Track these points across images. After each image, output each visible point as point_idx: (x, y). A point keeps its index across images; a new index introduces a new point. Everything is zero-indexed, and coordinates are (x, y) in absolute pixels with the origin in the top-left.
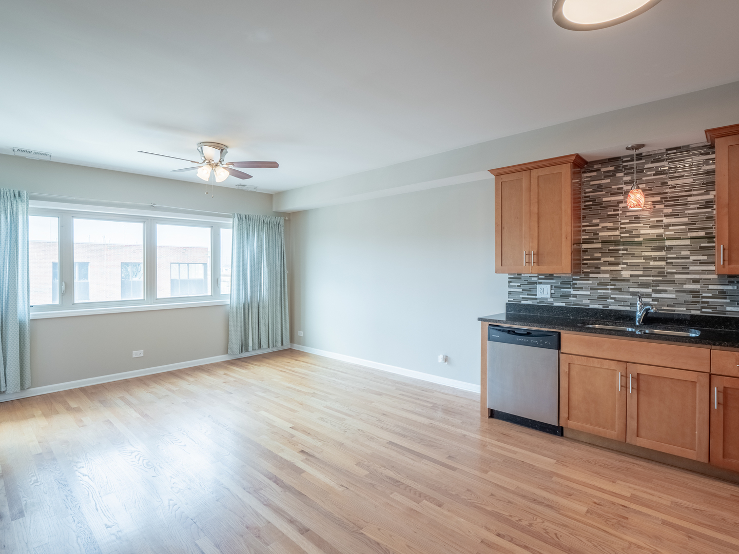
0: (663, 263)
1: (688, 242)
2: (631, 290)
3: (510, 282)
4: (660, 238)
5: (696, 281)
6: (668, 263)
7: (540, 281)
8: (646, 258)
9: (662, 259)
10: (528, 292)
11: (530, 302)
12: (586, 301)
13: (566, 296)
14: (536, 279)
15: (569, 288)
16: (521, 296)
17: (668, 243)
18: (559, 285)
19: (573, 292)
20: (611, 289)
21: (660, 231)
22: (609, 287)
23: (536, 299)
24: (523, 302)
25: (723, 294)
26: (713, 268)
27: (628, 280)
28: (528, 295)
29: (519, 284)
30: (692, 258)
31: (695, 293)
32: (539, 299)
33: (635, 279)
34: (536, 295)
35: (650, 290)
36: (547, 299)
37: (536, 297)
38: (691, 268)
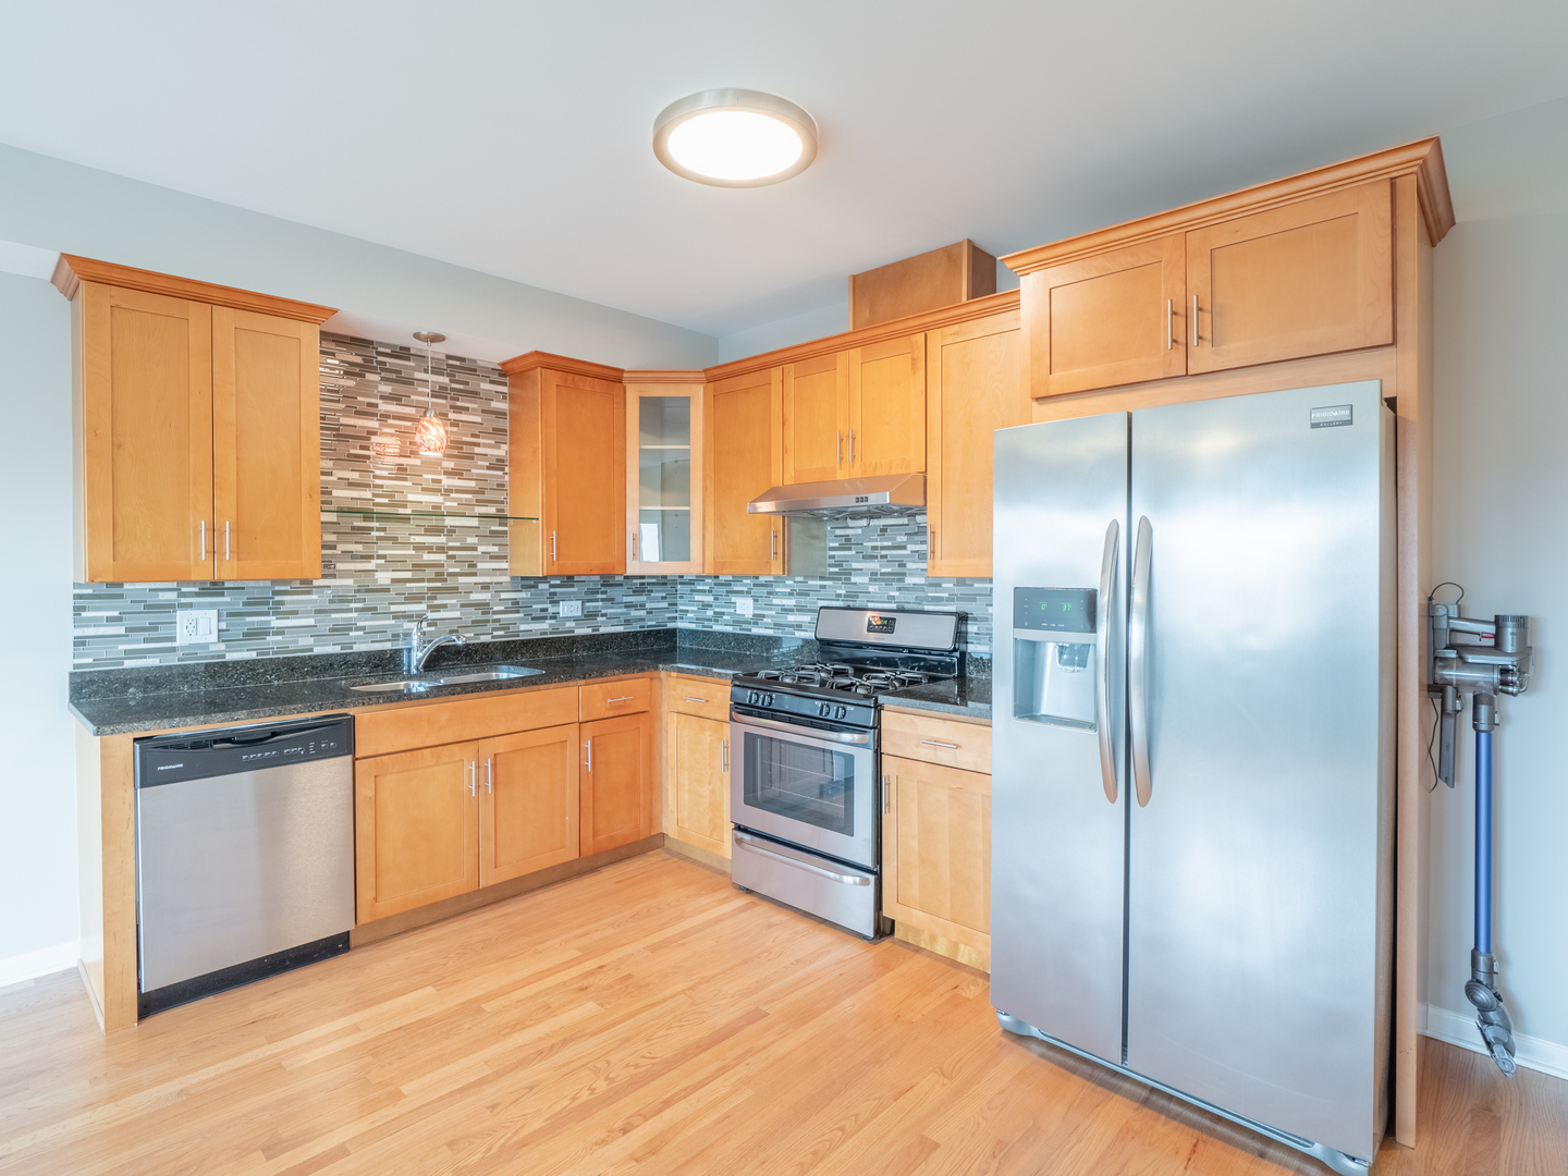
0: (441, 557)
1: (474, 522)
2: (394, 608)
3: (78, 610)
4: (437, 512)
5: (485, 587)
6: (449, 557)
7: (183, 600)
8: (419, 547)
9: (441, 549)
10: (147, 634)
11: (152, 661)
12: (305, 641)
13: (259, 633)
14: (172, 596)
15: (267, 614)
16: (122, 647)
17: (449, 522)
18: (240, 608)
19: (275, 623)
20: (357, 610)
21: (438, 499)
22: (353, 605)
23: (173, 650)
24: (129, 664)
25: (516, 606)
26: (504, 565)
27: (388, 590)
28: (146, 641)
29: (116, 614)
30: (481, 549)
31: (483, 606)
32: (184, 648)
33: (399, 586)
34: (173, 639)
35: (422, 607)
36: (206, 646)
37: (174, 644)
38: (480, 566)
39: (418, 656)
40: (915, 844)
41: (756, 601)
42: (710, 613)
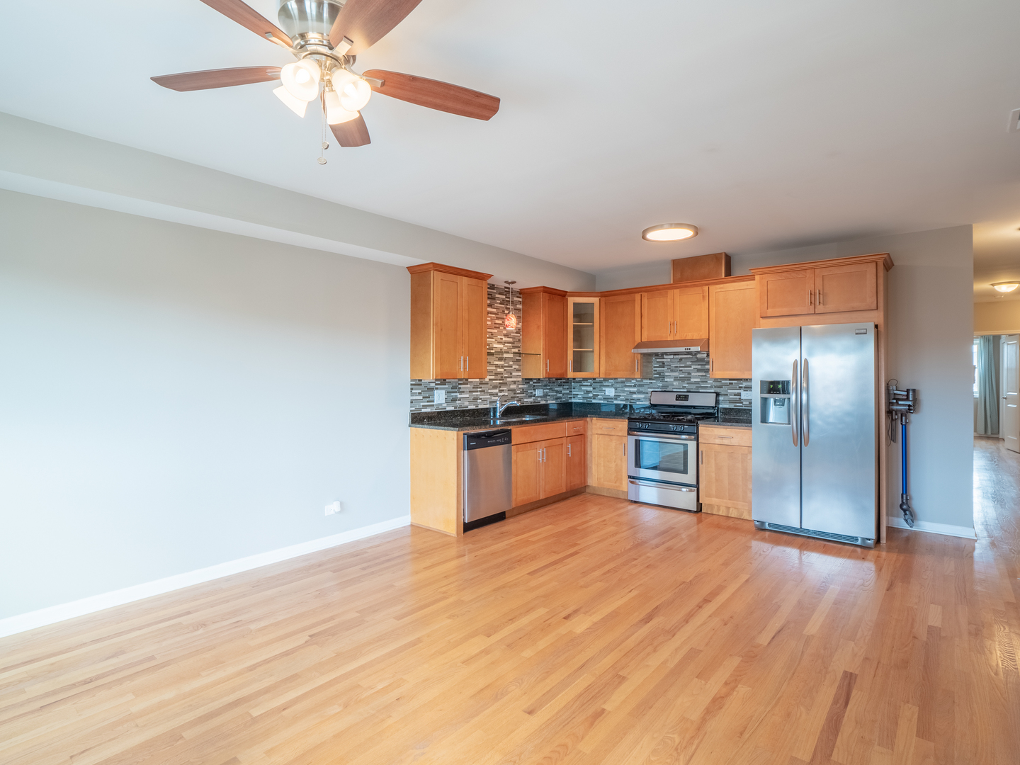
0: (502, 370)
1: (511, 356)
2: (490, 391)
3: (412, 389)
4: (501, 352)
5: (515, 382)
6: (505, 370)
7: (437, 386)
8: (497, 366)
9: (502, 367)
10: (428, 399)
11: (428, 410)
12: (466, 403)
13: (454, 400)
14: (433, 385)
15: (456, 392)
16: (422, 404)
17: (505, 355)
18: (450, 390)
19: (459, 396)
20: (480, 391)
21: (501, 346)
22: (479, 389)
23: (433, 405)
24: (424, 410)
25: (523, 391)
26: (520, 374)
27: (487, 384)
28: (428, 402)
29: (420, 391)
30: (514, 367)
31: (513, 391)
32: (436, 405)
33: (491, 382)
34: (433, 401)
35: (497, 391)
36: (441, 404)
37: (435, 403)
38: (513, 374)
39: (500, 410)
40: (713, 475)
41: (616, 389)
42: (591, 395)
